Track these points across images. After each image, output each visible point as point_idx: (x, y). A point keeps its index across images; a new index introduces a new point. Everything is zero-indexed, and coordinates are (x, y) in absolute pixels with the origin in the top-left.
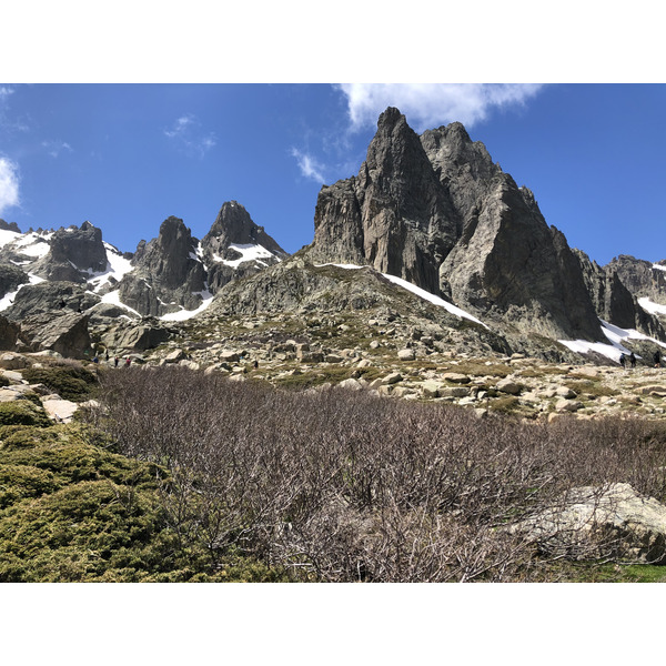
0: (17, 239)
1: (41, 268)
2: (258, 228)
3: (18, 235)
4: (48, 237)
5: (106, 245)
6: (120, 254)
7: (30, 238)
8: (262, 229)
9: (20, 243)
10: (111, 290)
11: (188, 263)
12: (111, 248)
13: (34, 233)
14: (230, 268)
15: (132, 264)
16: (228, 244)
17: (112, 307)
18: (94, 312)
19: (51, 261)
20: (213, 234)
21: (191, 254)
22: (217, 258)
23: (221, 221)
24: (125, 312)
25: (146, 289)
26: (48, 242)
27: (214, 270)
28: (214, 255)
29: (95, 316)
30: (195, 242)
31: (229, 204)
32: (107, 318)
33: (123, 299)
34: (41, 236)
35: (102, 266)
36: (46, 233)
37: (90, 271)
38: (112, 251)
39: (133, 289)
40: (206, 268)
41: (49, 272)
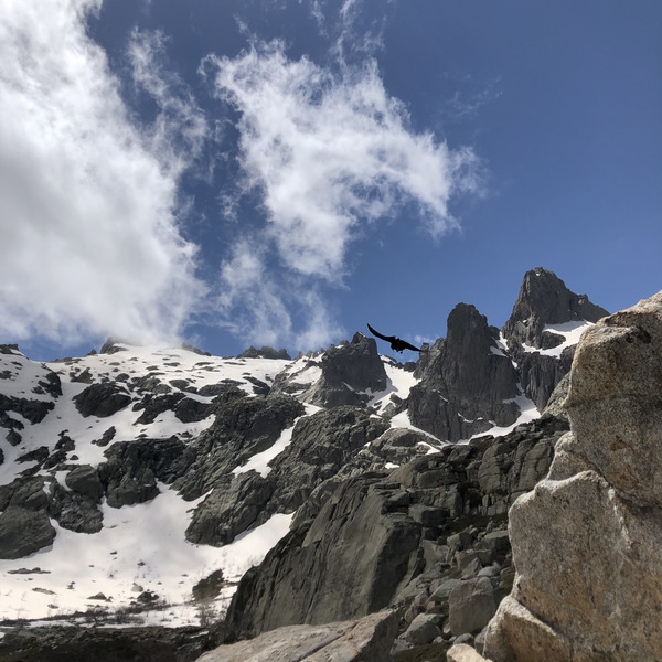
0: (288, 367)
1: (315, 397)
2: (578, 298)
3: (288, 362)
4: (319, 359)
5: (382, 358)
6: (399, 366)
7: (300, 364)
8: (586, 297)
9: (291, 371)
10: (398, 411)
11: (491, 362)
12: (388, 360)
13: (305, 358)
14: (551, 359)
15: (416, 376)
16: (541, 327)
17: (406, 432)
18: (384, 442)
19: (324, 387)
20: (517, 317)
21: (493, 349)
22: (529, 349)
23: (526, 297)
24: (422, 438)
25: (442, 404)
26: (319, 365)
27: (528, 366)
28: (524, 345)
29: (386, 447)
30: (494, 333)
31: (532, 273)
32: (402, 448)
33: (414, 422)
34: (311, 359)
35: (382, 384)
36: (316, 355)
37: (368, 392)
38: (390, 363)
39: (424, 408)
40: (515, 365)
41: (323, 400)
